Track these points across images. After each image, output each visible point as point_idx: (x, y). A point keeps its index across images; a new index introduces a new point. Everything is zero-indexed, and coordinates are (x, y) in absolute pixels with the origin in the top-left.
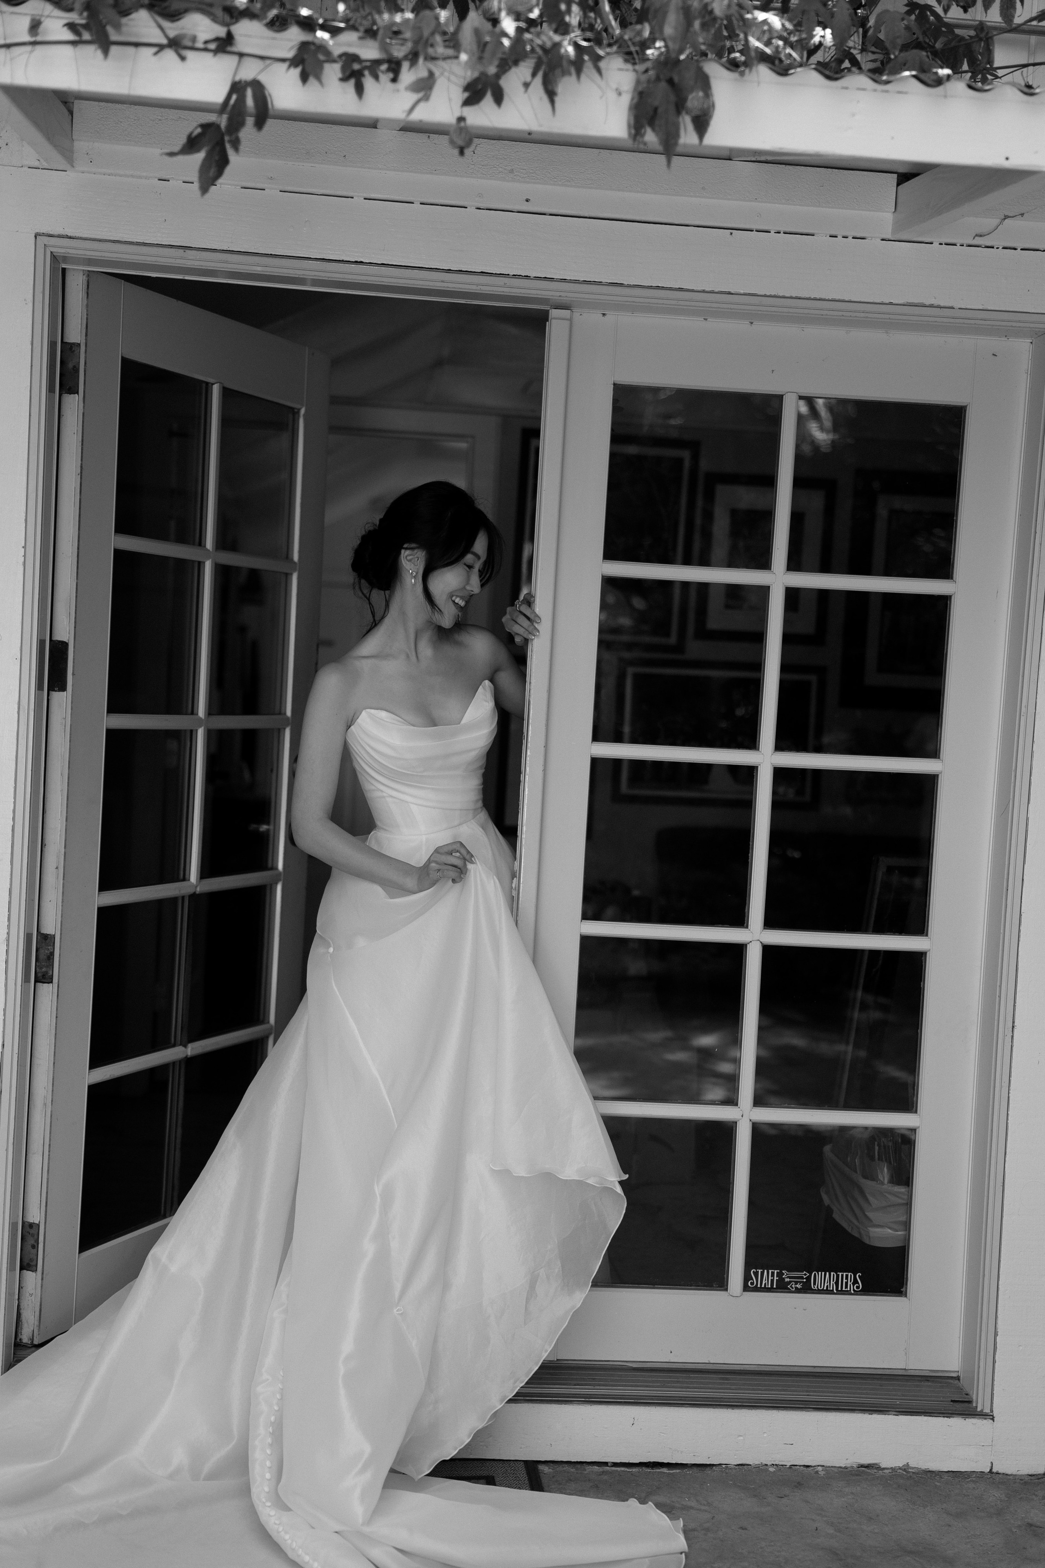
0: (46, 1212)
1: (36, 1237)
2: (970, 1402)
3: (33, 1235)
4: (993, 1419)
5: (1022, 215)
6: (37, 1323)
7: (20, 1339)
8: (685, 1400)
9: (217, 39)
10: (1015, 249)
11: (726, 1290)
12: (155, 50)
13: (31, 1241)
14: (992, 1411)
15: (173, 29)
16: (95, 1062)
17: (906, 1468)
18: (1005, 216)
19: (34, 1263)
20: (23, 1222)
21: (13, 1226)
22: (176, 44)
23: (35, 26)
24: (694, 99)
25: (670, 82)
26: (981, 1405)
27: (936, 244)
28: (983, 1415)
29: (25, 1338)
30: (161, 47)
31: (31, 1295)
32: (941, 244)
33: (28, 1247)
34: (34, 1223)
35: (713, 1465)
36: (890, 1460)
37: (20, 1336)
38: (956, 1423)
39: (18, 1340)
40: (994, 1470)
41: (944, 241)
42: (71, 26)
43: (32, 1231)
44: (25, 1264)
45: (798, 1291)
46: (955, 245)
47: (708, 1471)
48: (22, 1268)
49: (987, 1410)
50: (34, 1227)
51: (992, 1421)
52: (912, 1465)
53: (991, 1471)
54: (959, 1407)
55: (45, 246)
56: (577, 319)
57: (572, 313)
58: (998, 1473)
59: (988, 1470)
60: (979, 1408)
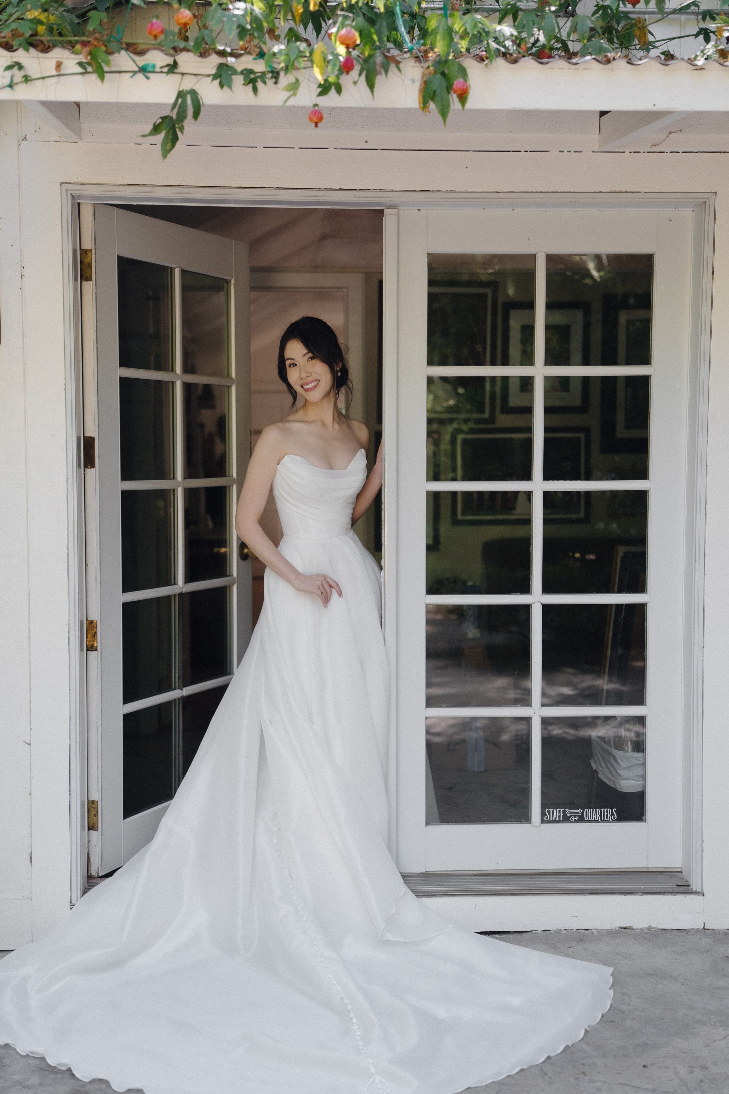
0: (102, 793)
1: (96, 809)
2: (688, 885)
3: (94, 808)
4: (703, 895)
5: (681, 130)
6: (100, 863)
7: (90, 873)
8: (507, 892)
9: (168, 65)
10: (678, 152)
11: (531, 823)
12: (131, 74)
13: (93, 812)
14: (702, 890)
15: (141, 61)
16: (126, 700)
17: (650, 928)
18: (670, 132)
19: (96, 826)
20: (88, 801)
21: (82, 803)
22: (143, 70)
23: (59, 65)
24: (458, 83)
25: (443, 74)
26: (695, 886)
27: (627, 153)
28: (697, 893)
29: (94, 873)
30: (135, 73)
31: (95, 845)
32: (630, 152)
33: (92, 816)
34: (95, 801)
35: (527, 932)
36: (639, 923)
37: (90, 872)
38: (680, 898)
39: (89, 874)
40: (706, 927)
41: (632, 150)
42: (80, 64)
43: (94, 806)
44: (91, 827)
45: (576, 821)
46: (640, 152)
47: (524, 935)
48: (89, 829)
49: (699, 890)
50: (95, 803)
51: (702, 896)
52: (653, 926)
53: (704, 928)
54: (682, 889)
55: (67, 190)
56: (402, 214)
57: (399, 211)
58: (708, 929)
59: (702, 927)
60: (694, 889)
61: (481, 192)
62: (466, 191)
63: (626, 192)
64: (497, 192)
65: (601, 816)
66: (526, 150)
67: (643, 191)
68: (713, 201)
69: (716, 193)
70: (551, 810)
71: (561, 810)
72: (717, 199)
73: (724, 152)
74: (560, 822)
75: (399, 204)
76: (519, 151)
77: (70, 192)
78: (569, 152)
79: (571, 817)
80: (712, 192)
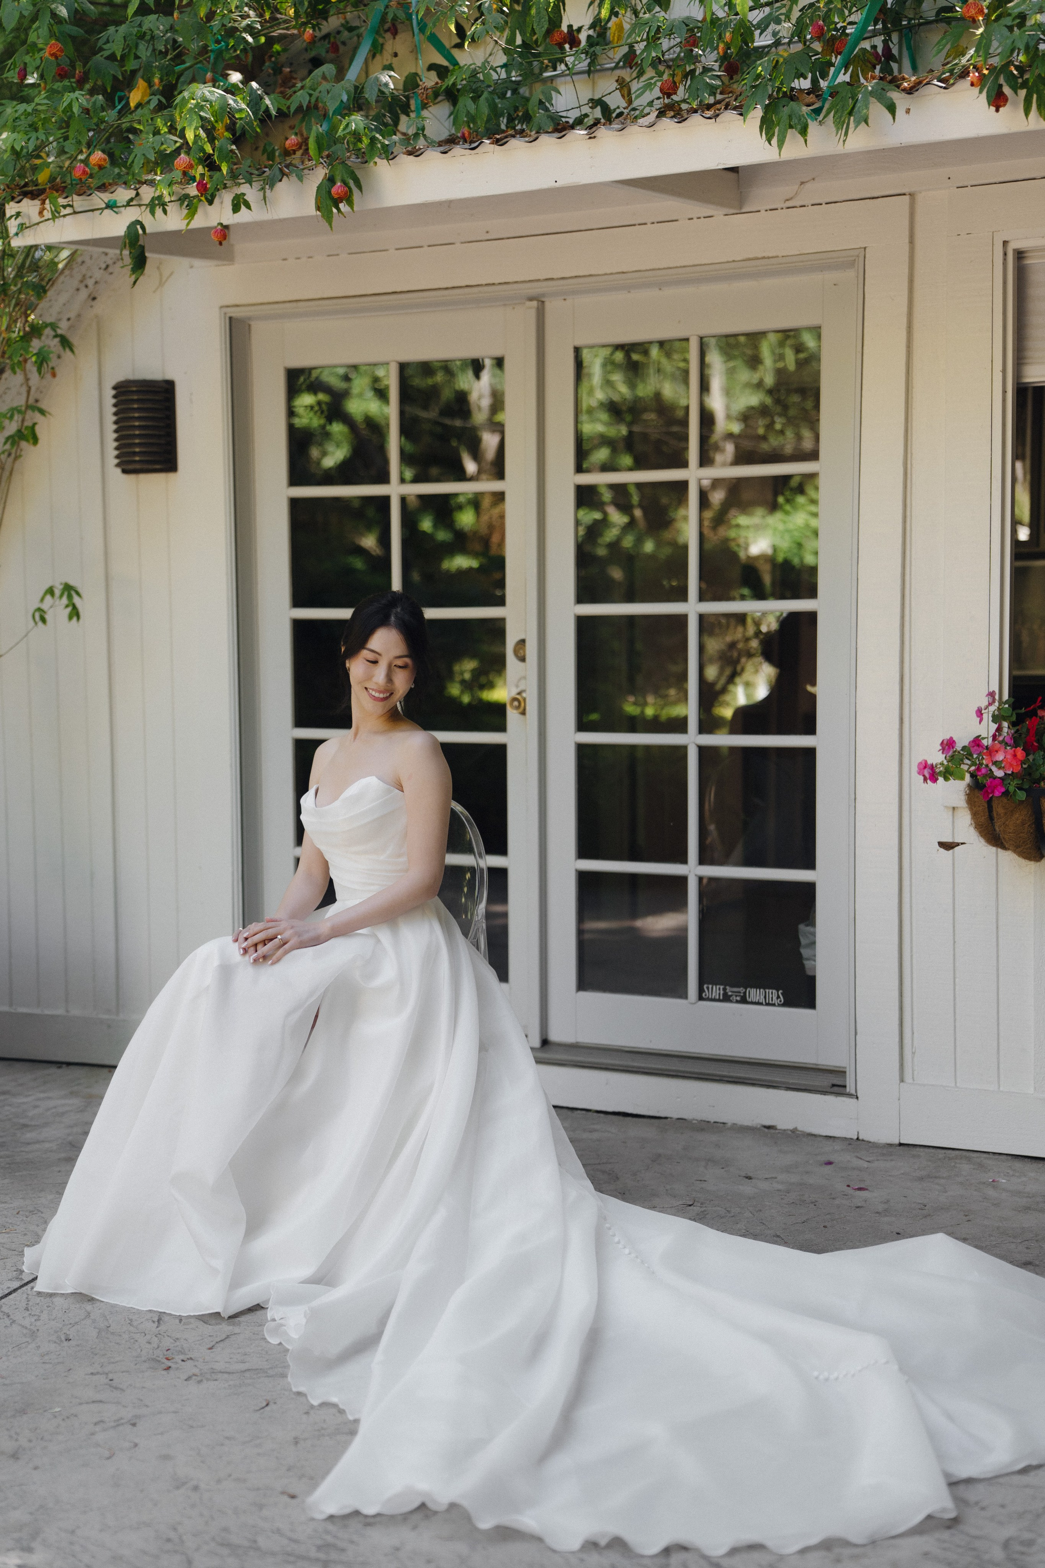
2: (845, 1086)
4: (857, 1098)
5: (813, 179)
9: (129, 199)
11: (686, 998)
12: (101, 211)
14: (856, 1091)
15: (109, 198)
17: (794, 1131)
18: (802, 183)
22: (108, 206)
26: (850, 1089)
27: (763, 212)
28: (850, 1095)
32: (766, 211)
35: (662, 1118)
36: (784, 1123)
38: (830, 1099)
40: (861, 1138)
41: (769, 207)
45: (737, 1002)
46: (777, 209)
49: (853, 1092)
51: (856, 1100)
52: (800, 1128)
53: (858, 1139)
54: (836, 1089)
55: (225, 314)
56: (548, 305)
57: (543, 302)
58: (863, 1140)
59: (856, 1137)
60: (848, 1090)
61: (606, 274)
62: (591, 275)
63: (764, 258)
64: (623, 273)
65: (765, 997)
66: (652, 220)
67: (780, 254)
68: (862, 259)
69: (865, 248)
70: (710, 986)
71: (722, 987)
72: (867, 256)
73: (873, 198)
74: (719, 1000)
75: (543, 295)
76: (645, 224)
77: (228, 315)
78: (699, 218)
79: (731, 996)
80: (860, 248)
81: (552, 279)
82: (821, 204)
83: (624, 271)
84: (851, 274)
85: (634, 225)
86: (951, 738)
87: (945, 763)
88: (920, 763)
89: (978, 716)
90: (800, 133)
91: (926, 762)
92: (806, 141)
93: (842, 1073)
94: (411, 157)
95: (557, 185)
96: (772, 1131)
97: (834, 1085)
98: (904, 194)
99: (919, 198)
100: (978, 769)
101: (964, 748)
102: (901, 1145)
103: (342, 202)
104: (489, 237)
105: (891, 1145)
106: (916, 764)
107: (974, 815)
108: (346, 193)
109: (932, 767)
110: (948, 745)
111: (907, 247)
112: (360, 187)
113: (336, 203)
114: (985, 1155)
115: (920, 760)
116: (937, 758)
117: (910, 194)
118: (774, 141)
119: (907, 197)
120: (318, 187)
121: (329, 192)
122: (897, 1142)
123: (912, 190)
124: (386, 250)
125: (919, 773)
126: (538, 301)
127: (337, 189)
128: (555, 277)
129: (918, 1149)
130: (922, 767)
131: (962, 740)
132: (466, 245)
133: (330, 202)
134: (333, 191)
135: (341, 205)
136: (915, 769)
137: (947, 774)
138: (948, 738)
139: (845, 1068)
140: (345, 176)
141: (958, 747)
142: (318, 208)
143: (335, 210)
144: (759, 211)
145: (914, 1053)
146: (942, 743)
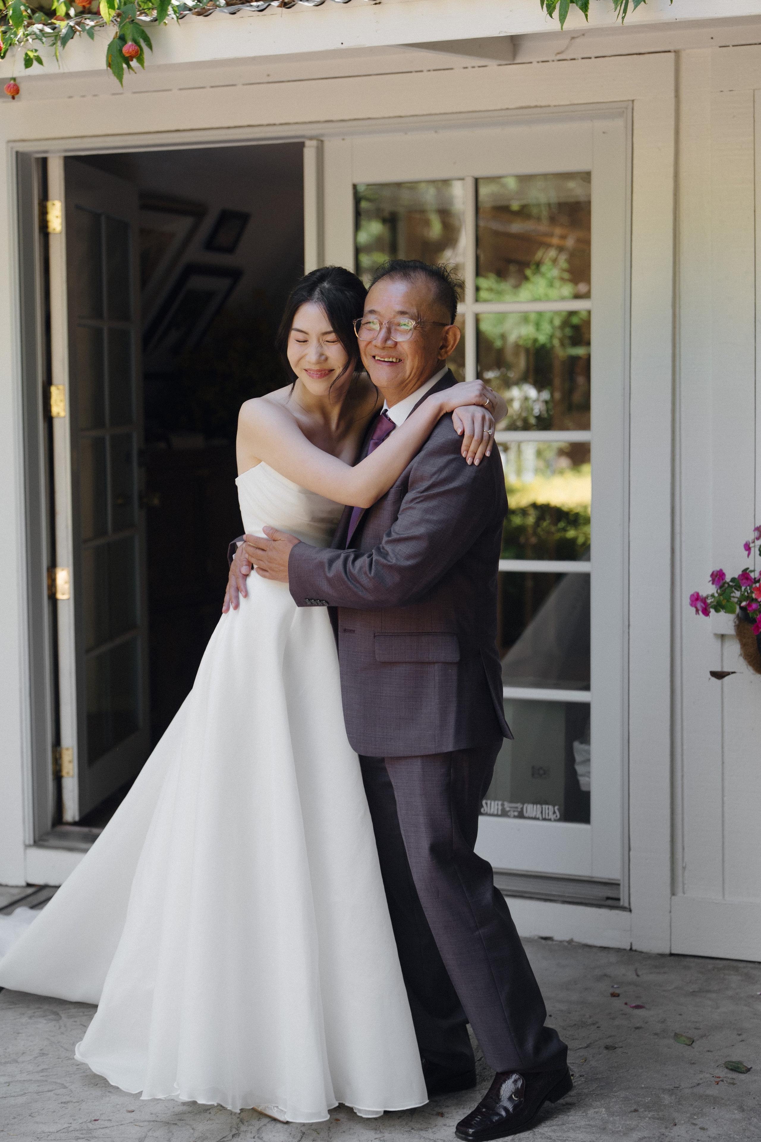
1: (71, 756)
2: (619, 899)
4: (630, 911)
5: (584, 35)
6: (76, 808)
7: (65, 819)
13: (68, 759)
14: (629, 904)
17: (570, 942)
18: (574, 37)
19: (71, 773)
26: (624, 901)
27: (535, 64)
28: (623, 908)
29: (69, 819)
31: (71, 792)
32: (538, 62)
33: (66, 762)
34: (69, 748)
36: (560, 935)
37: (65, 817)
38: (605, 912)
39: (63, 820)
40: (634, 948)
41: (541, 60)
43: (68, 753)
44: (65, 773)
45: (515, 817)
46: (549, 61)
49: (626, 905)
50: (69, 750)
51: (628, 913)
52: (576, 939)
53: (631, 949)
54: (610, 902)
55: (12, 148)
56: (329, 146)
57: (322, 141)
58: (636, 951)
59: (628, 948)
60: (621, 903)
61: (384, 118)
62: (369, 119)
63: (536, 107)
64: (401, 117)
65: (542, 813)
66: (429, 69)
67: (552, 104)
68: (630, 110)
69: (633, 101)
70: (489, 802)
71: (500, 803)
72: (635, 108)
73: (640, 54)
74: (497, 815)
75: (322, 135)
76: (422, 71)
77: (15, 150)
78: (473, 67)
79: (509, 811)
80: (629, 100)
81: (331, 121)
82: (590, 58)
83: (402, 114)
84: (619, 123)
85: (411, 72)
86: (721, 571)
87: (716, 595)
88: (692, 596)
89: (746, 550)
90: (581, 9)
91: (698, 594)
92: (586, 16)
93: (615, 885)
94: (201, 17)
95: (343, 47)
96: (549, 942)
97: (608, 898)
98: (669, 51)
99: (684, 55)
100: (749, 605)
101: (733, 580)
102: (672, 955)
103: (132, 60)
104: (271, 79)
105: (662, 955)
106: (689, 596)
107: (744, 645)
108: (137, 52)
109: (704, 600)
110: (718, 577)
111: (672, 101)
112: (150, 46)
113: (127, 60)
114: (751, 965)
115: (692, 592)
116: (709, 589)
117: (675, 52)
118: (556, 14)
119: (672, 55)
120: (110, 46)
121: (121, 51)
122: (667, 951)
123: (678, 47)
124: (170, 90)
125: (692, 605)
126: (318, 140)
127: (129, 47)
128: (334, 118)
129: (688, 959)
130: (694, 599)
131: (732, 573)
132: (248, 86)
133: (120, 60)
134: (125, 50)
135: (131, 63)
136: (687, 601)
137: (718, 607)
138: (718, 569)
139: (619, 880)
140: (136, 36)
141: (728, 578)
142: (109, 65)
143: (125, 66)
144: (531, 63)
145: (684, 868)
146: (712, 575)
